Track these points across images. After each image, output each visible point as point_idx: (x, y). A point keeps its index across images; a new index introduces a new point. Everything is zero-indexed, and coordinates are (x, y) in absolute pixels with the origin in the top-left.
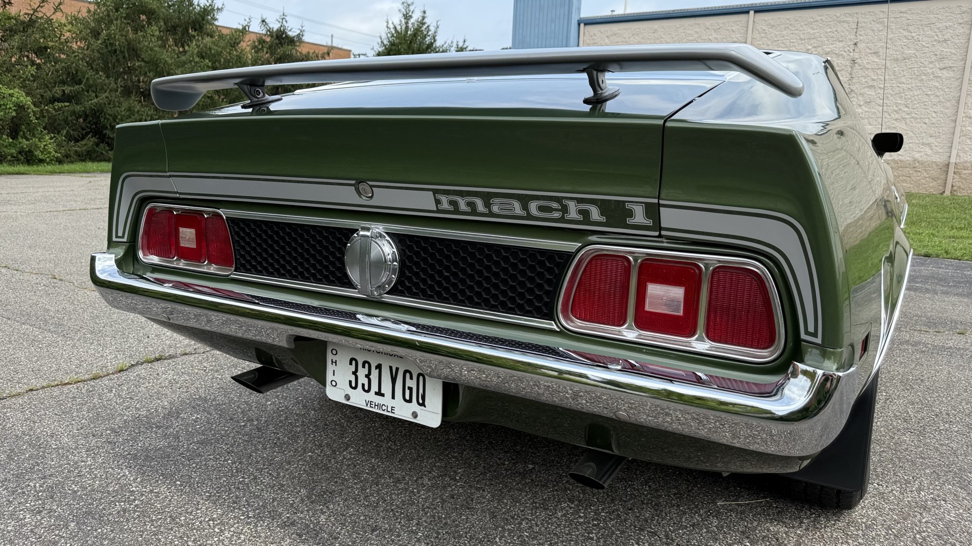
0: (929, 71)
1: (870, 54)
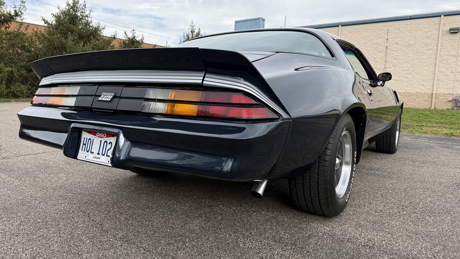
0: (421, 51)
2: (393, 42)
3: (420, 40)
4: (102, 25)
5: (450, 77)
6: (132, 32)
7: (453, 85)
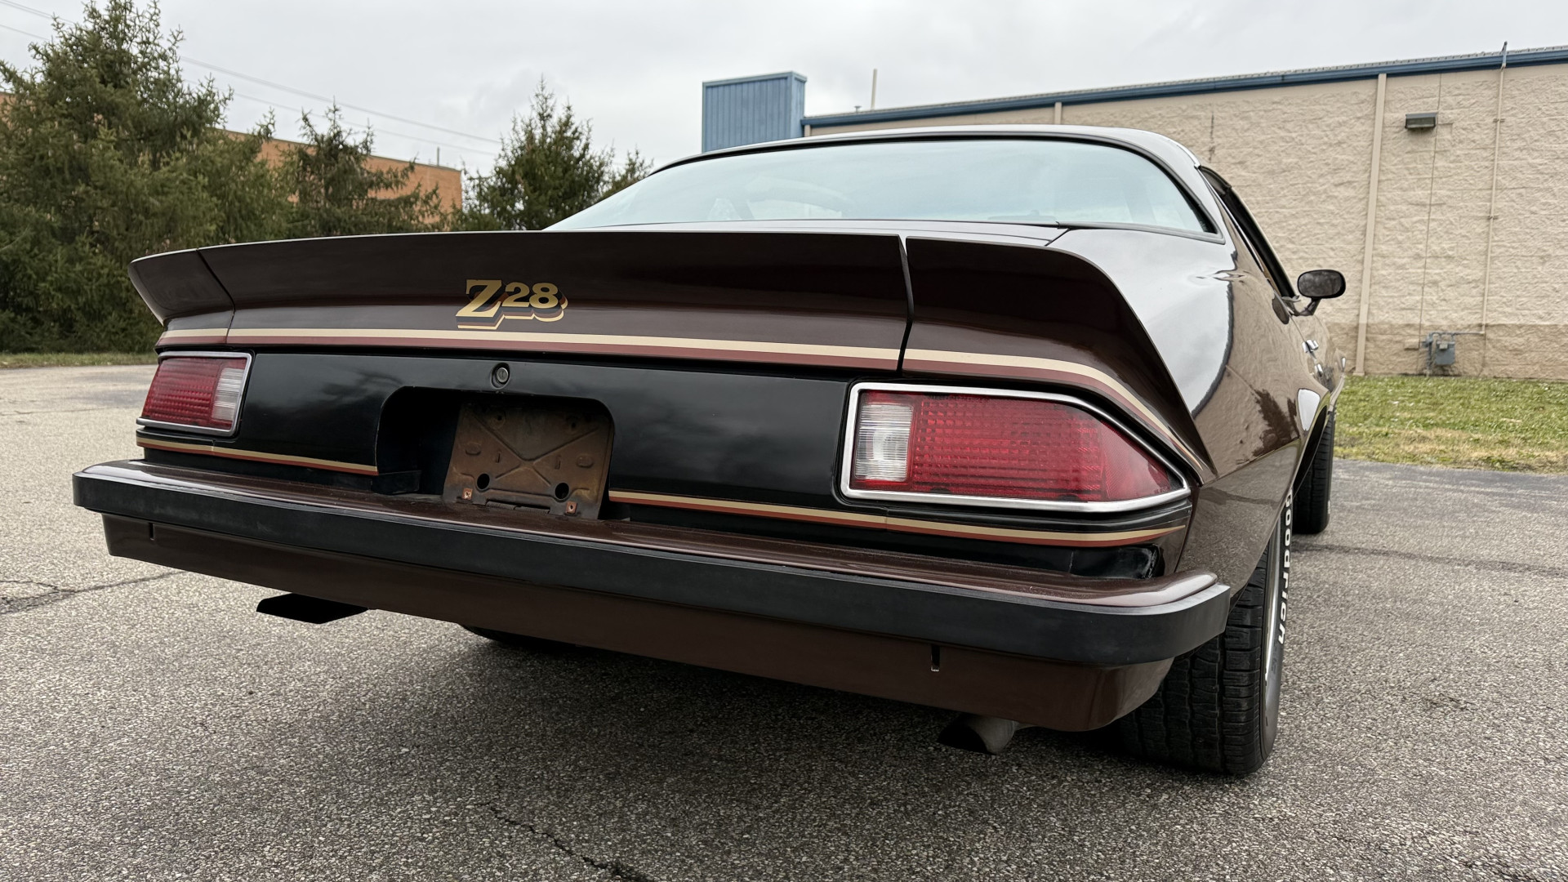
0: (1320, 188)
3: (1315, 153)
5: (1410, 270)
6: (331, 115)
7: (1418, 298)
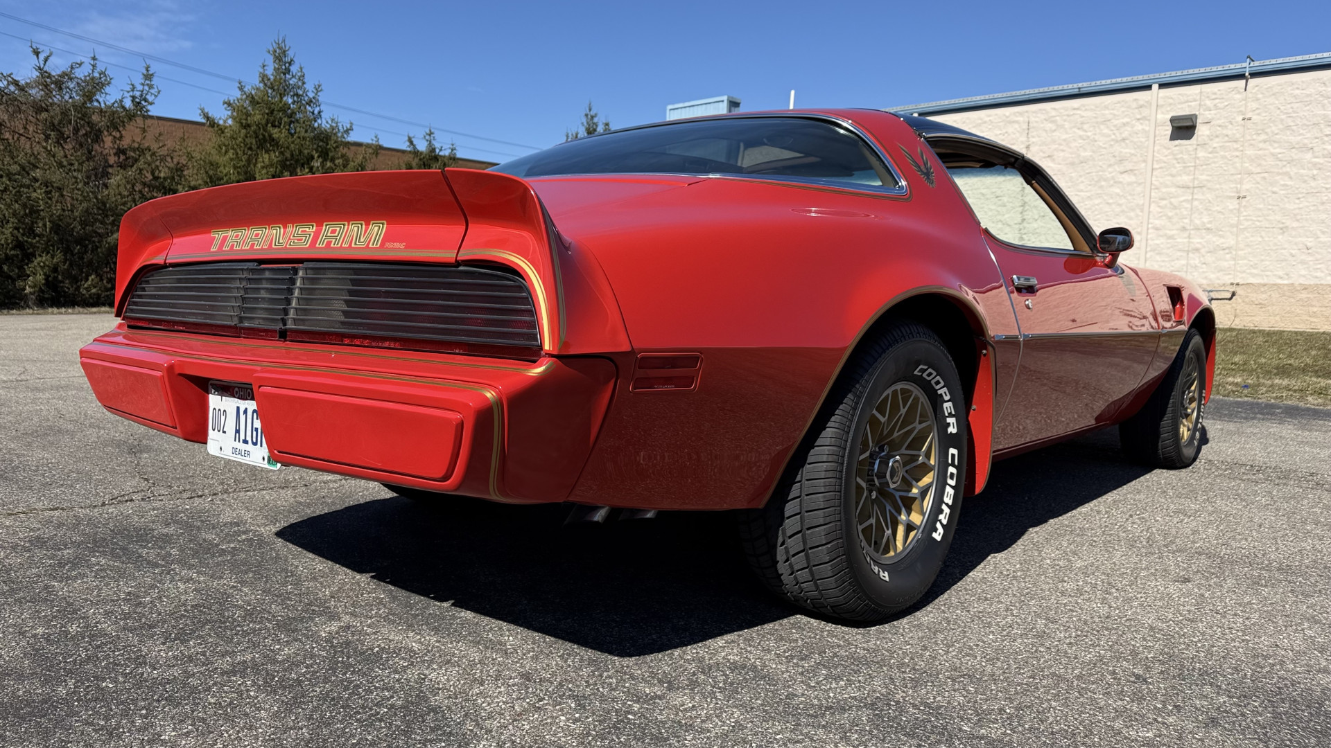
0: (1109, 176)
1: (1045, 157)
2: (1041, 154)
3: (1105, 148)
4: (344, 122)
5: (1179, 240)
6: (427, 137)
7: (1184, 262)
